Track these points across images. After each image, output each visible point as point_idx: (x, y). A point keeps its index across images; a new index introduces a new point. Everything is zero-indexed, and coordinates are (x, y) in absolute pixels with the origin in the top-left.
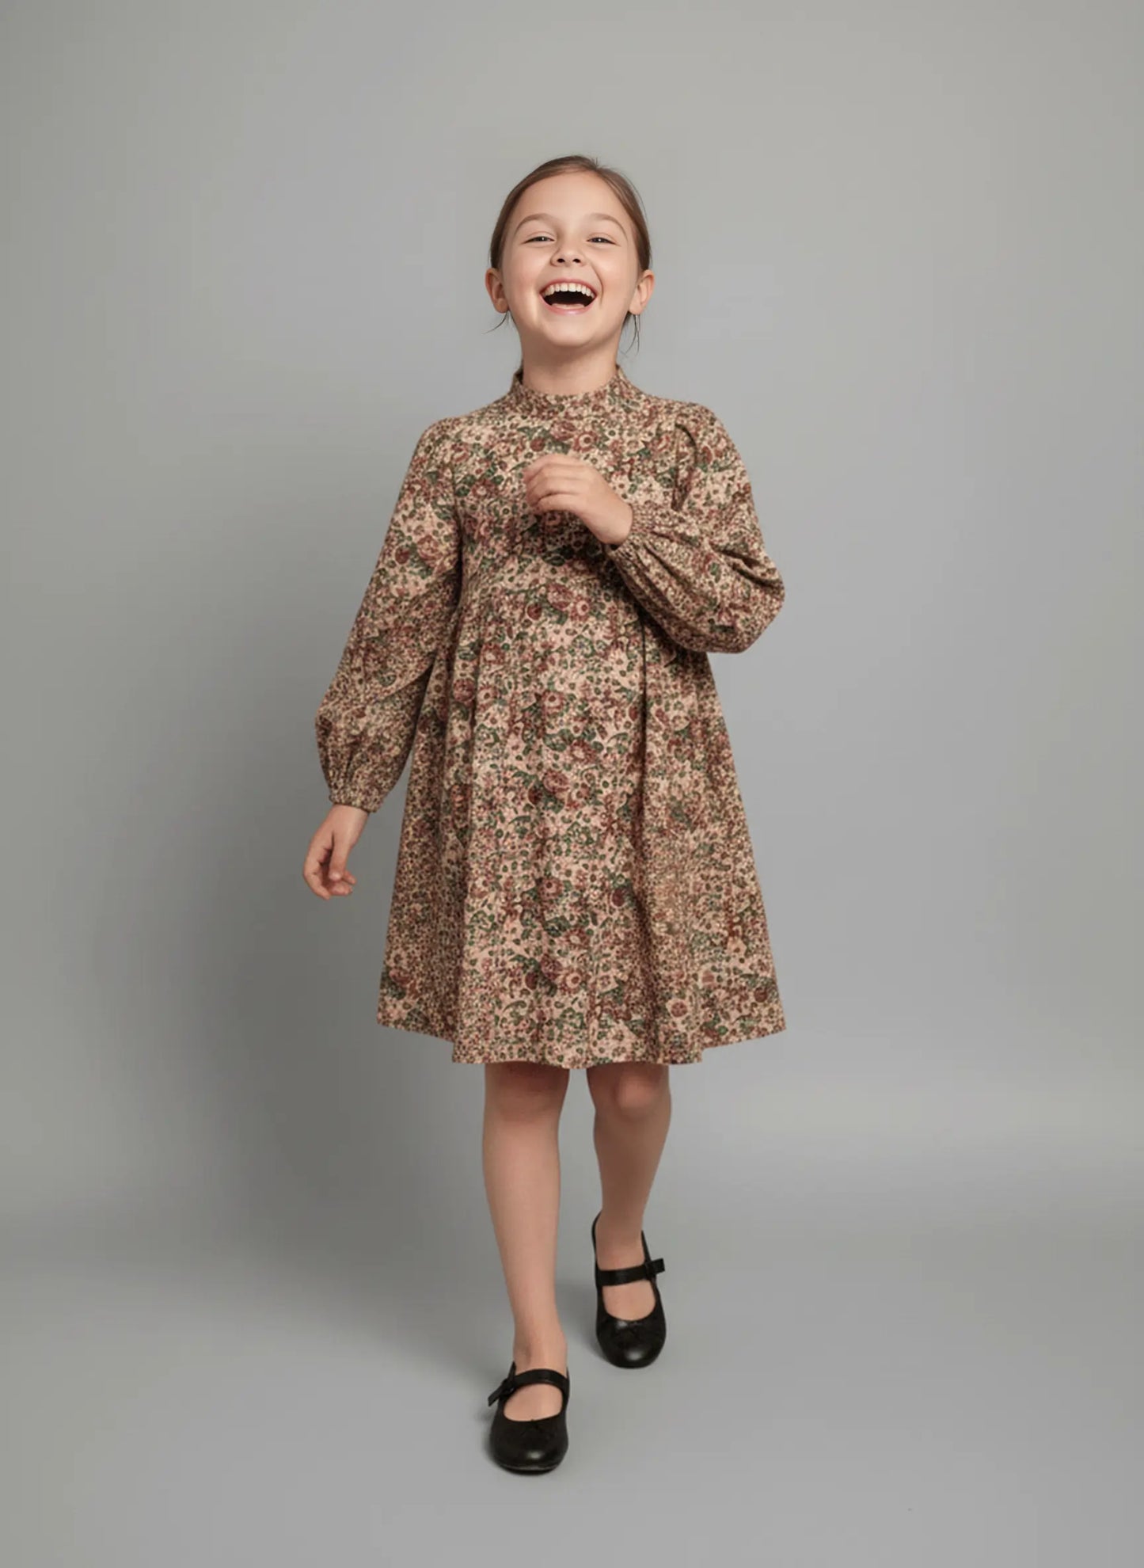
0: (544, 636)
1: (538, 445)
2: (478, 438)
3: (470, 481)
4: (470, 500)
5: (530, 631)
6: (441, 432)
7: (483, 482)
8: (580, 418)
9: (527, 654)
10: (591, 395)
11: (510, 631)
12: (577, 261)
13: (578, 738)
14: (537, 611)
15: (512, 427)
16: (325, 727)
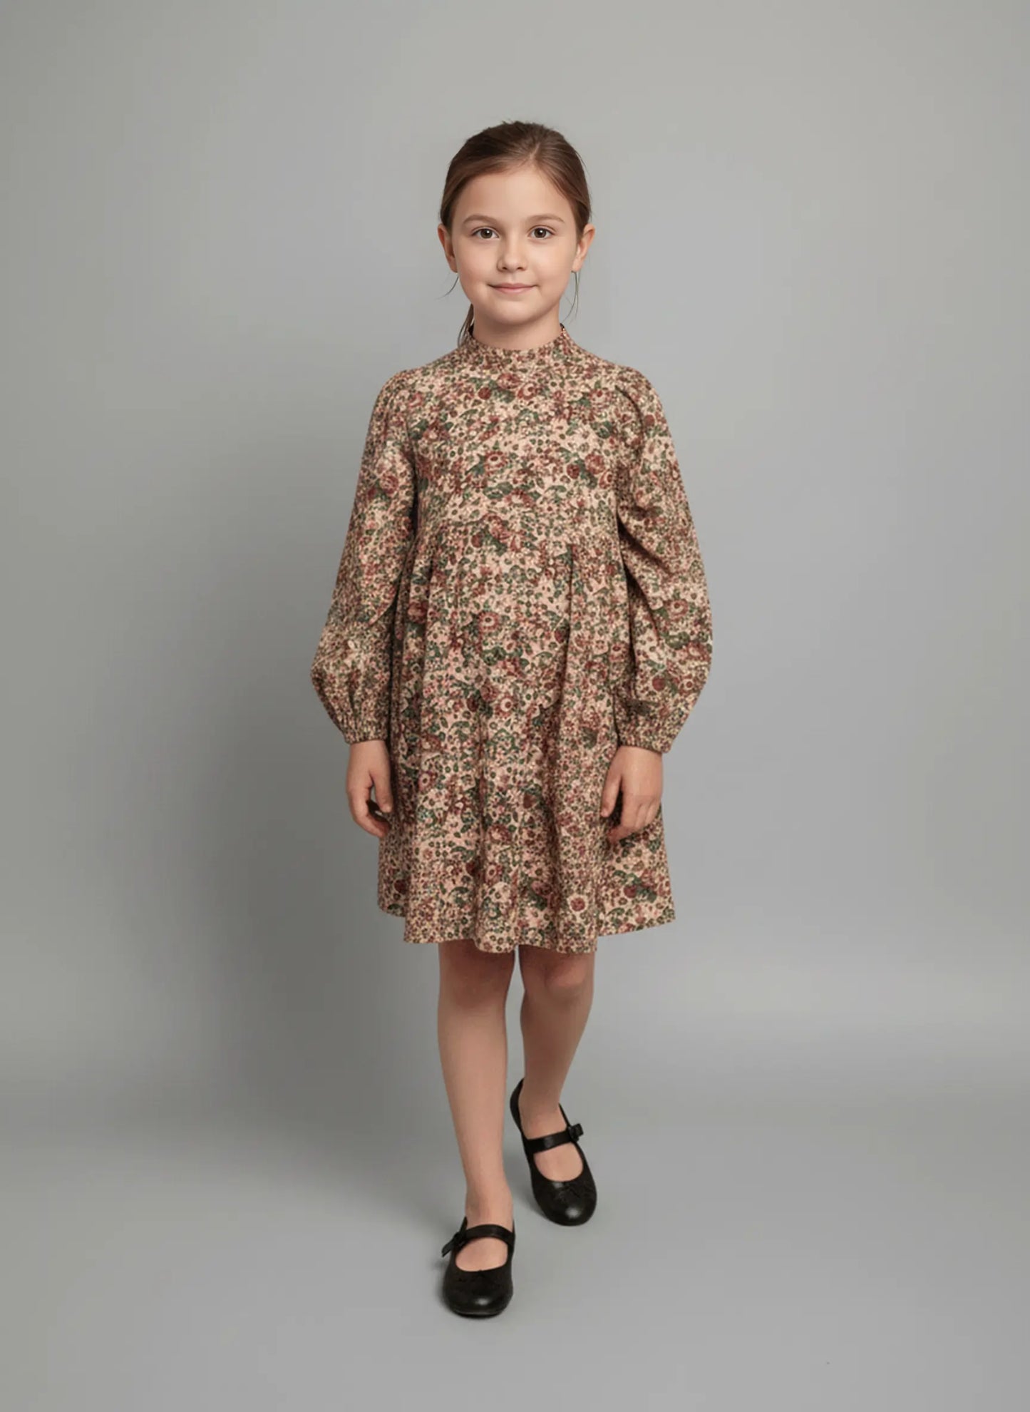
0: (483, 562)
1: (486, 394)
2: (431, 387)
3: (424, 426)
4: (423, 443)
5: (471, 557)
6: (400, 383)
7: (434, 426)
8: (524, 371)
9: (466, 579)
10: (536, 351)
11: (453, 558)
12: (520, 268)
13: (511, 655)
14: (478, 541)
15: (461, 378)
16: (320, 680)
